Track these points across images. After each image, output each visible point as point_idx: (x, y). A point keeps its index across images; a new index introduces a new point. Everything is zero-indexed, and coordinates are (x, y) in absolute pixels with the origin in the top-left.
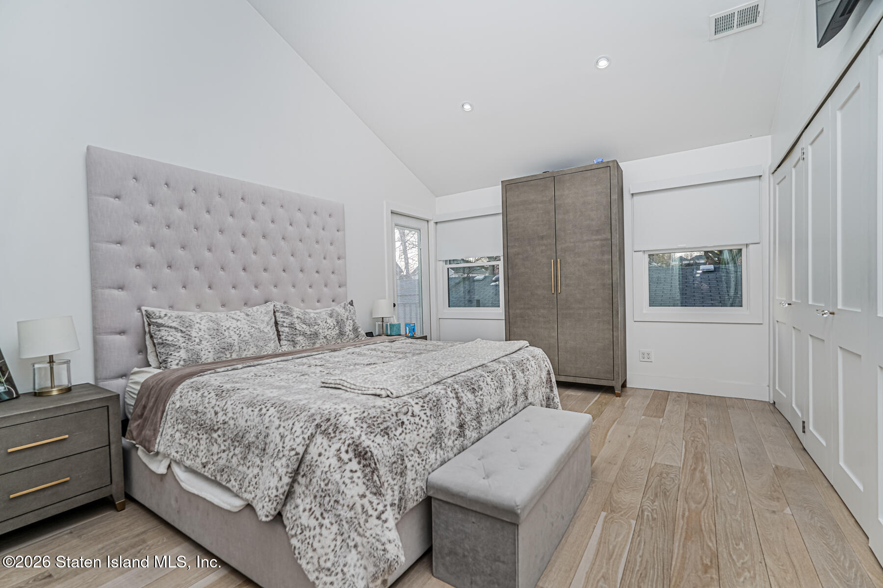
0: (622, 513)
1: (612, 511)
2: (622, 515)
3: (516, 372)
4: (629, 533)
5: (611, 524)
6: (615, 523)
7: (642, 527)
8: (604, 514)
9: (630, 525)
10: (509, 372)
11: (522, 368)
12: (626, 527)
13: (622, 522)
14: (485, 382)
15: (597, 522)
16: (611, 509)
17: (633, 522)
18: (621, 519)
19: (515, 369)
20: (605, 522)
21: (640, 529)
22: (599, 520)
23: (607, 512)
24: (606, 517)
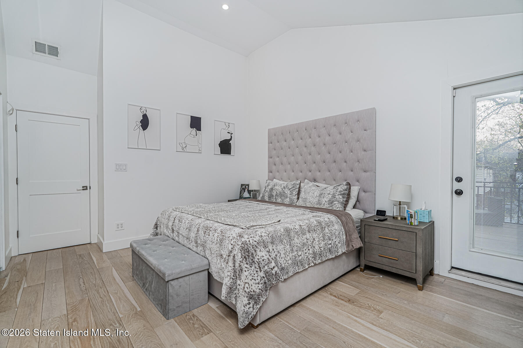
0: (130, 316)
1: (136, 313)
2: (130, 315)
3: (200, 229)
4: (119, 310)
5: (131, 308)
6: (129, 309)
7: (115, 317)
8: (139, 309)
9: (121, 314)
10: (197, 227)
11: (205, 230)
12: (122, 312)
13: (127, 312)
14: (213, 234)
15: (138, 305)
16: (138, 314)
17: (121, 316)
18: (129, 313)
19: (201, 228)
20: (135, 307)
21: (115, 315)
22: (138, 306)
23: (138, 311)
24: (136, 309)
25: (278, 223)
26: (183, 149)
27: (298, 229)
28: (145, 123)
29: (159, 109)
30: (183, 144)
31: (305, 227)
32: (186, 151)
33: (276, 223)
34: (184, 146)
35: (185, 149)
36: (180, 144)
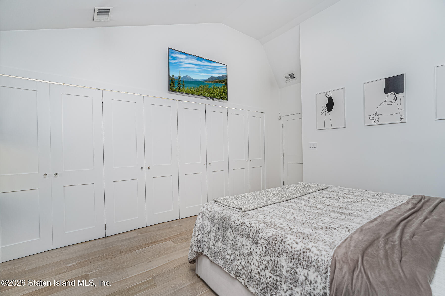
25: (239, 210)
26: (374, 121)
27: (237, 225)
28: (330, 105)
29: (342, 87)
30: (374, 116)
31: (247, 228)
32: (378, 123)
33: (236, 210)
34: (375, 118)
35: (376, 121)
36: (370, 117)
